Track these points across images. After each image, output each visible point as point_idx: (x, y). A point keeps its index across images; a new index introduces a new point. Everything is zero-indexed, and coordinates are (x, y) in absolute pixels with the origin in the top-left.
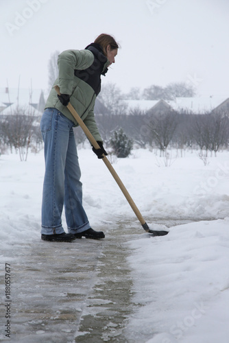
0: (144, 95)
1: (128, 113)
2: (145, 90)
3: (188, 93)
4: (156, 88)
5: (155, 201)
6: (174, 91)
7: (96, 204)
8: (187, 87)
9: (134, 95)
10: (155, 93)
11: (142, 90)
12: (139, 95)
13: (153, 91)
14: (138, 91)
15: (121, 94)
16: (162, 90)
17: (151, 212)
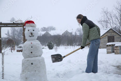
0: (41, 30)
2: (41, 28)
3: (53, 29)
4: (44, 28)
6: (49, 29)
8: (53, 27)
13: (43, 29)
16: (46, 28)
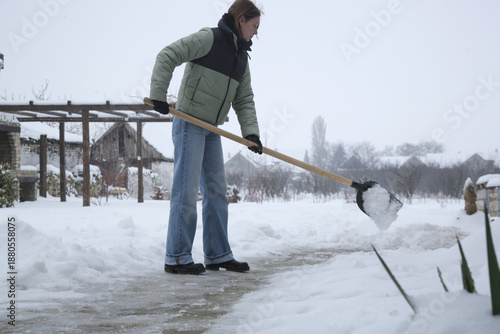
0: (397, 152)
1: (379, 167)
2: (398, 147)
4: (408, 146)
5: (346, 231)
6: (425, 148)
7: (276, 235)
9: (388, 152)
10: (407, 149)
11: (395, 148)
12: (393, 152)
13: (405, 148)
14: (392, 149)
15: (376, 151)
16: (414, 147)
17: (339, 244)
